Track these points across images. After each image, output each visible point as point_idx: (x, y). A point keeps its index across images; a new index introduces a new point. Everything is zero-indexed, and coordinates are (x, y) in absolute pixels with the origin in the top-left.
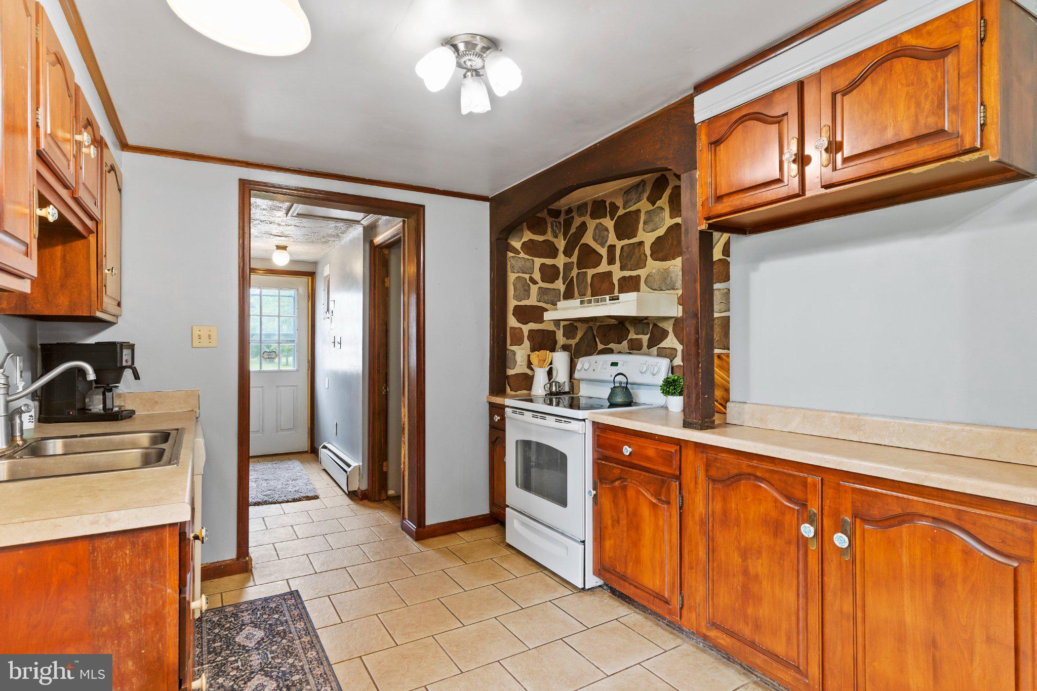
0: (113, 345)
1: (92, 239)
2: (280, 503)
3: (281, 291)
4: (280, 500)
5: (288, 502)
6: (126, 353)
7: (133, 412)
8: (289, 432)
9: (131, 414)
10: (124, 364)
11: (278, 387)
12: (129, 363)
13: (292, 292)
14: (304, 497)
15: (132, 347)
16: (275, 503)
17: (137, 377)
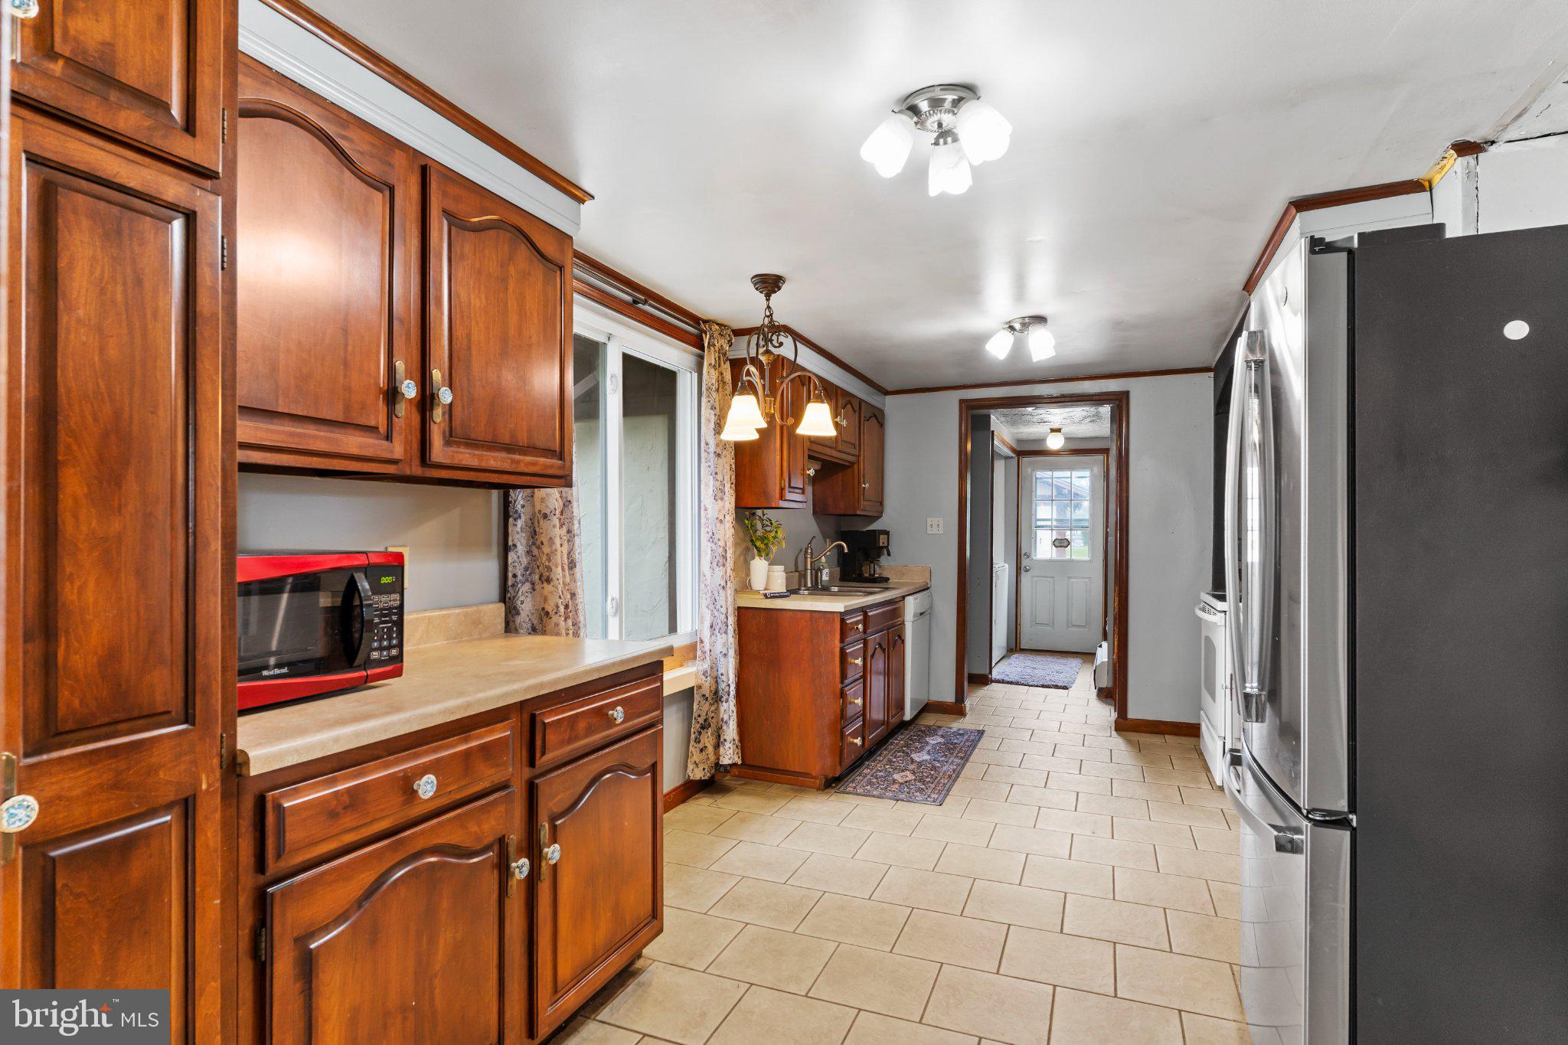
0: (874, 531)
1: (856, 467)
2: (1030, 686)
3: (1073, 472)
4: (1031, 683)
5: (1037, 686)
6: (882, 539)
7: (888, 579)
8: (1082, 630)
9: (887, 579)
10: (881, 545)
11: (1070, 578)
12: (886, 544)
13: (1087, 473)
14: (1053, 685)
15: (887, 533)
16: (1026, 685)
17: (889, 555)
